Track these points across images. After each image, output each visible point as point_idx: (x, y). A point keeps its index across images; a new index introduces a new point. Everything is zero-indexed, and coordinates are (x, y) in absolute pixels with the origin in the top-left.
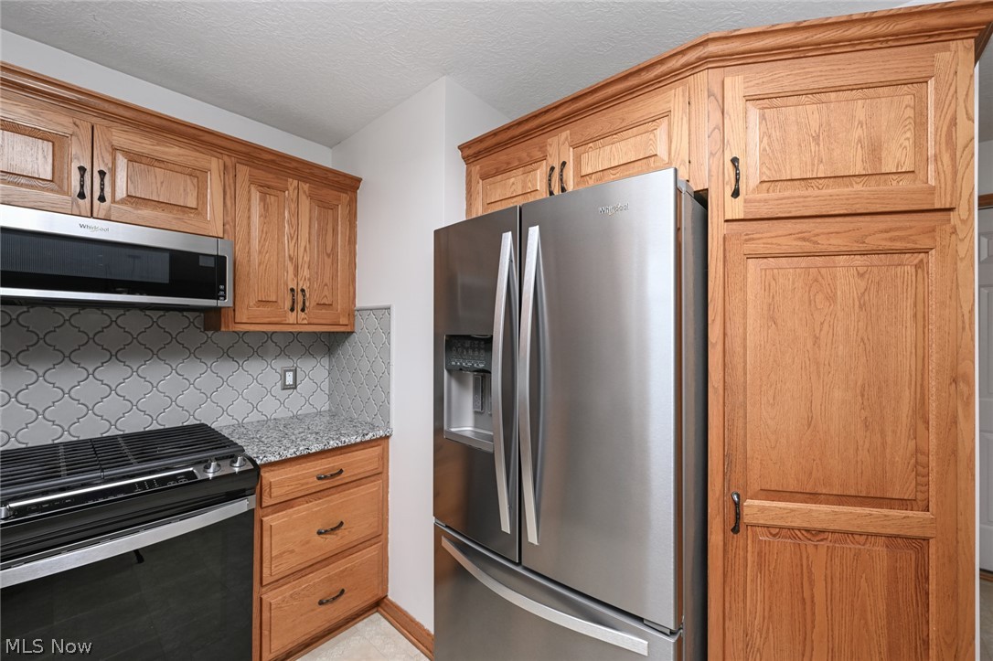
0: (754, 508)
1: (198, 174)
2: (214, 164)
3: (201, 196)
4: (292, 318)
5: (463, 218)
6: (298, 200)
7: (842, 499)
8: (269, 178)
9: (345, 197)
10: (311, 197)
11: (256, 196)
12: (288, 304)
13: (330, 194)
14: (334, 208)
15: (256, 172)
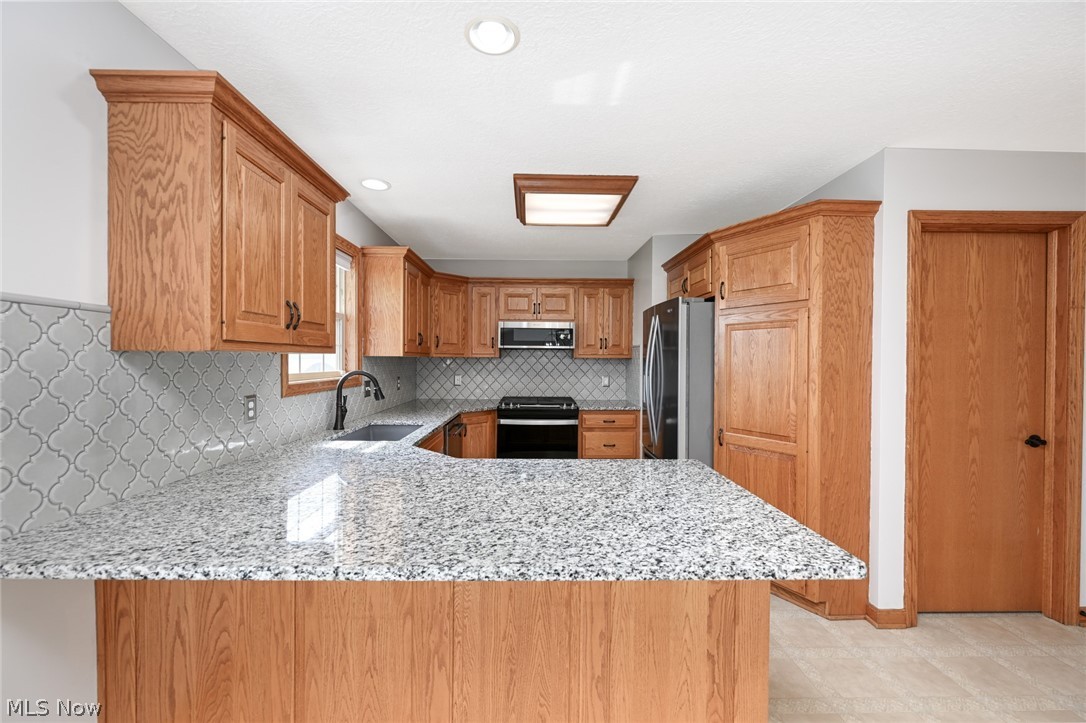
0: (728, 435)
1: (565, 297)
2: (570, 291)
3: (567, 305)
4: (601, 352)
5: (665, 300)
6: (605, 297)
7: (762, 434)
8: (591, 291)
9: (626, 290)
10: (610, 295)
11: (586, 299)
12: (599, 346)
13: (618, 291)
14: (620, 297)
15: (587, 290)
